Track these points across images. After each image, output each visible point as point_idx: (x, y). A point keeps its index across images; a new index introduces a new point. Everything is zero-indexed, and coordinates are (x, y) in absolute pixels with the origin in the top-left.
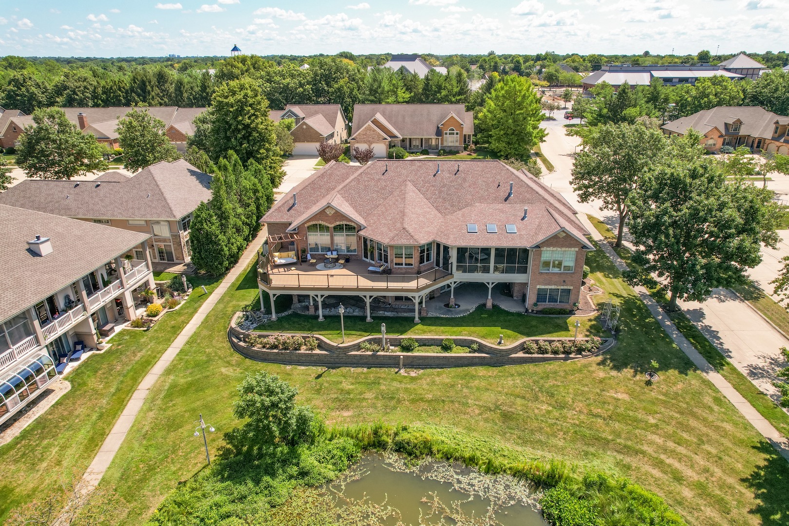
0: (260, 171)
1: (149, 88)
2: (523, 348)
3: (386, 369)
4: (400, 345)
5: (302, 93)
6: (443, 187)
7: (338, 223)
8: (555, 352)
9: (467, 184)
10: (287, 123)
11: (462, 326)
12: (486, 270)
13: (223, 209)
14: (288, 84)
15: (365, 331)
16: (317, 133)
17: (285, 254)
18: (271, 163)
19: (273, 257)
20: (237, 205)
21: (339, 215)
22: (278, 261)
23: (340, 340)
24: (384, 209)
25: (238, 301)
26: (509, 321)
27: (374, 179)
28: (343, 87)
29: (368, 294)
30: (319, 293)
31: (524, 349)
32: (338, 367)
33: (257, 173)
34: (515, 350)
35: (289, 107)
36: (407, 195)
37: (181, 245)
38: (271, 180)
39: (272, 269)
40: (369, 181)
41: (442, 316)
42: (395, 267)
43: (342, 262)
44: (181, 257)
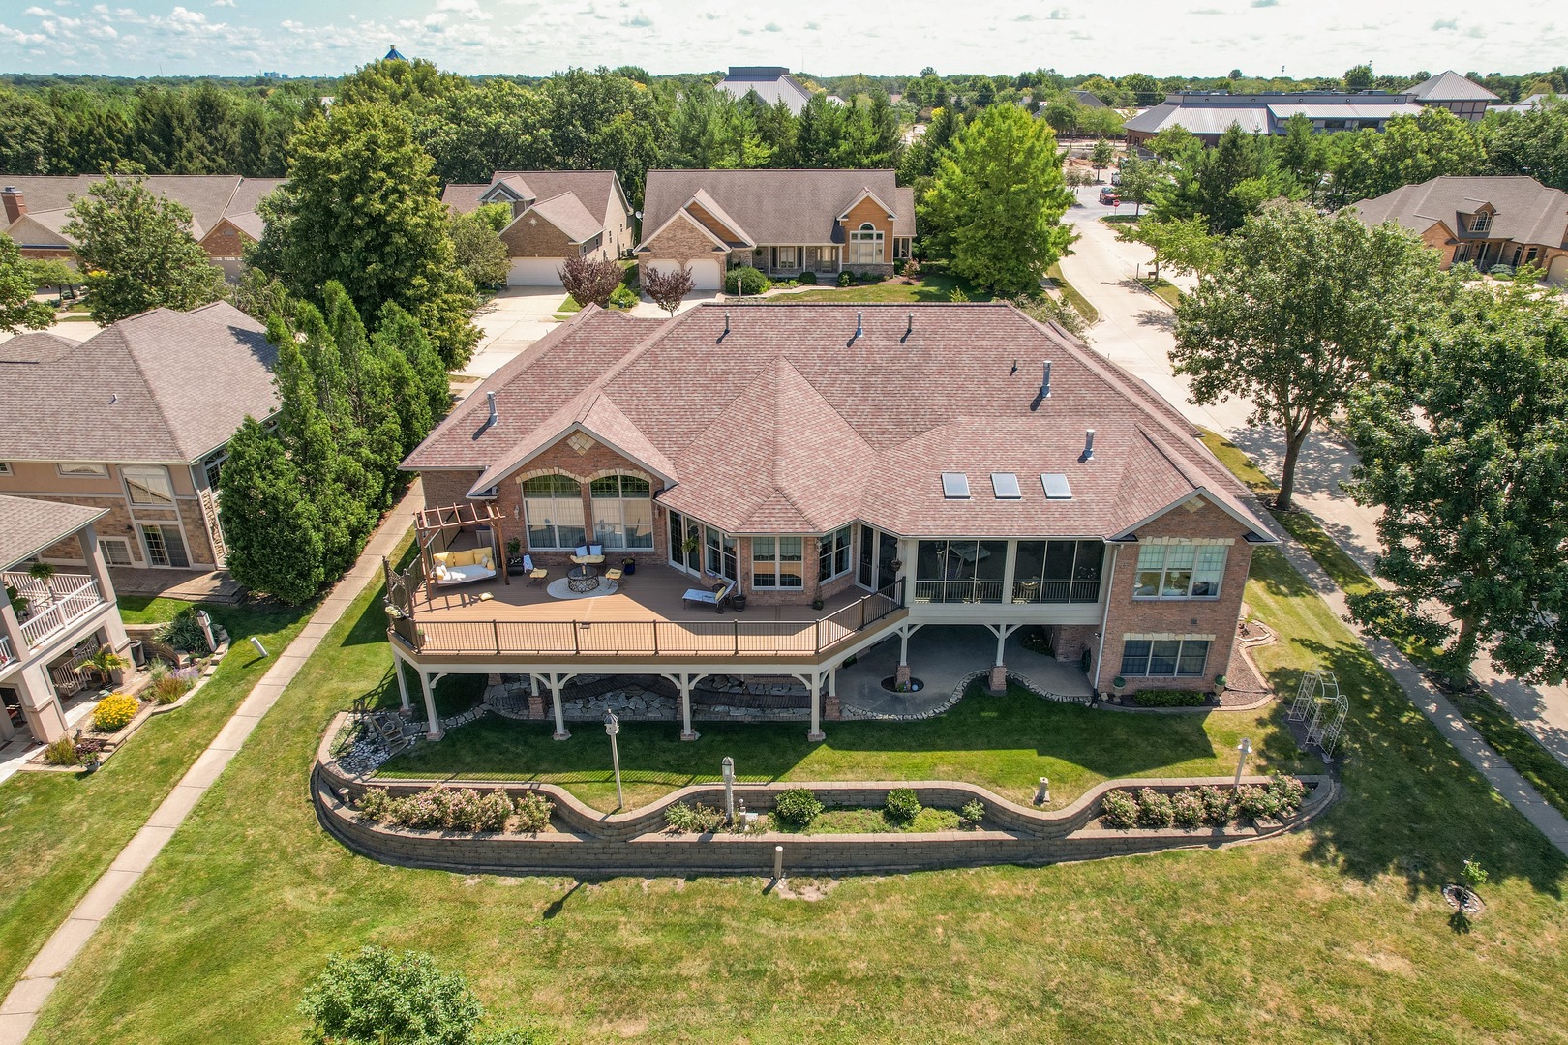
0: (412, 332)
1: (179, 132)
2: (1100, 810)
3: (738, 881)
4: (773, 808)
5: (531, 145)
6: (871, 374)
7: (603, 474)
8: (1185, 822)
9: (933, 366)
10: (492, 213)
11: (933, 748)
12: (993, 595)
13: (307, 434)
14: (499, 125)
15: (679, 770)
16: (561, 235)
17: (464, 556)
18: (443, 310)
19: (432, 564)
20: (348, 421)
21: (603, 452)
22: (446, 575)
23: (612, 801)
24: (721, 434)
25: (345, 678)
26: (1057, 730)
27: (694, 354)
28: (621, 133)
29: (685, 670)
30: (554, 670)
31: (1103, 812)
32: (608, 878)
33: (404, 335)
34: (1079, 820)
35: (498, 177)
36: (781, 398)
37: (204, 524)
38: (441, 352)
39: (429, 599)
40: (682, 360)
41: (880, 717)
42: (754, 588)
43: (614, 574)
44: (207, 556)
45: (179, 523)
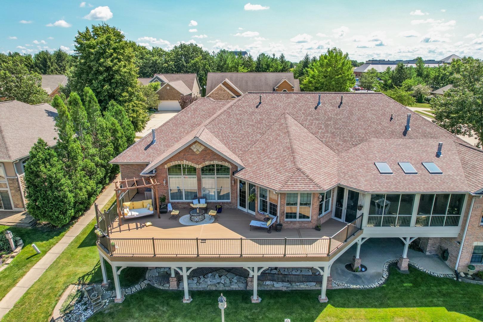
0: (121, 112)
1: (49, 63)
6: (327, 120)
7: (207, 163)
9: (355, 117)
12: (406, 222)
13: (69, 148)
17: (139, 203)
19: (123, 207)
20: (90, 146)
21: (208, 152)
22: (128, 213)
24: (263, 145)
25: (77, 265)
27: (246, 112)
28: (198, 63)
29: (256, 265)
30: (184, 265)
33: (117, 114)
35: (155, 75)
36: (290, 129)
37: (20, 190)
38: (133, 122)
39: (120, 225)
40: (241, 114)
41: (352, 286)
42: (286, 220)
43: (213, 213)
44: (21, 205)
45: (8, 189)
